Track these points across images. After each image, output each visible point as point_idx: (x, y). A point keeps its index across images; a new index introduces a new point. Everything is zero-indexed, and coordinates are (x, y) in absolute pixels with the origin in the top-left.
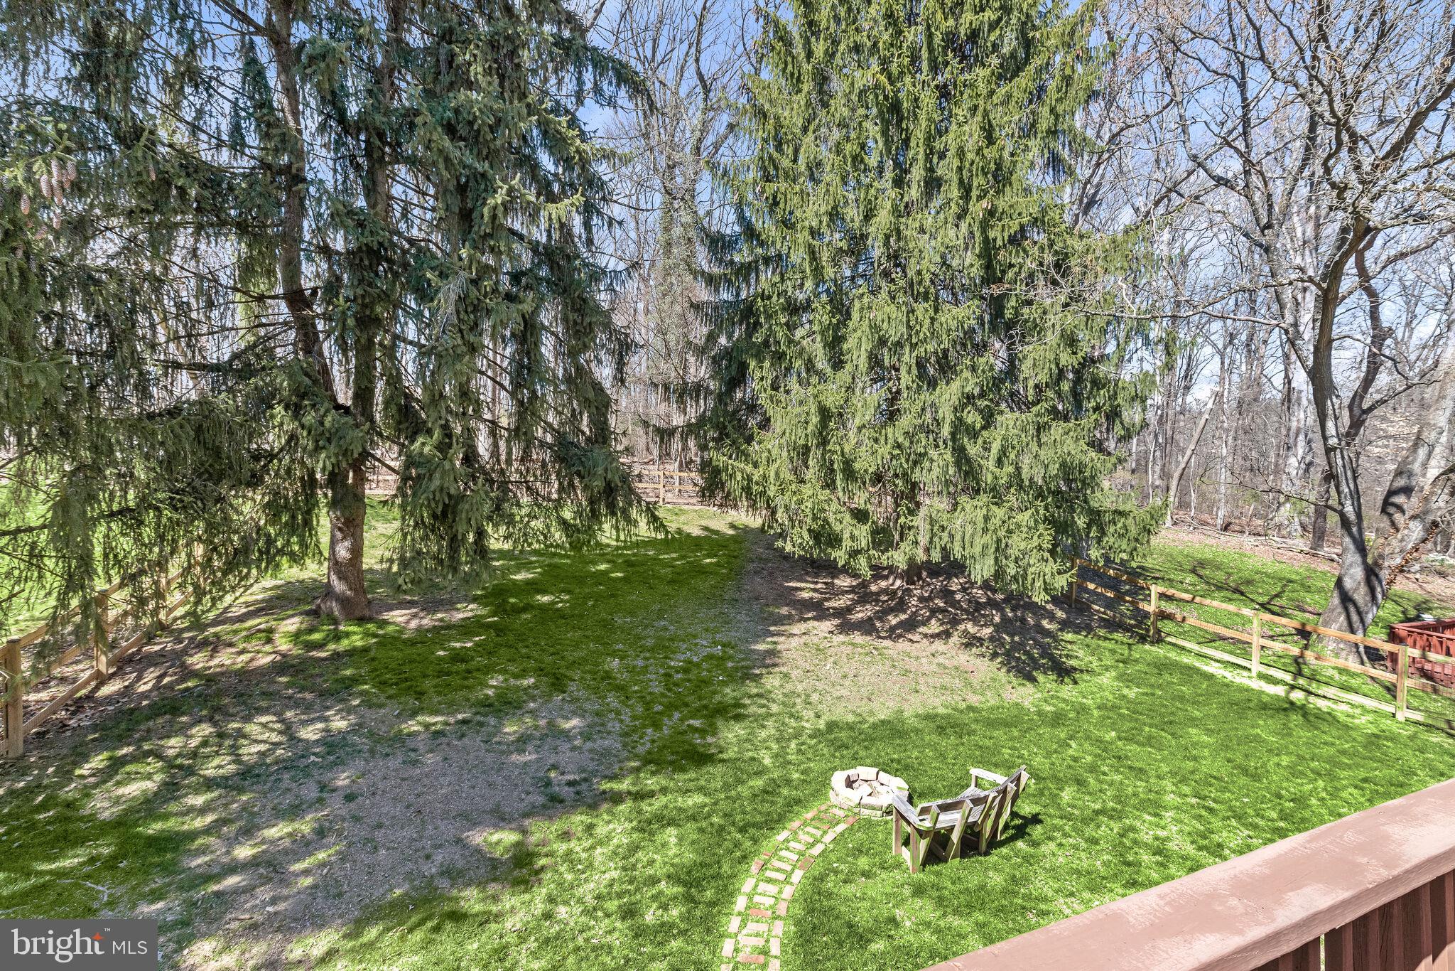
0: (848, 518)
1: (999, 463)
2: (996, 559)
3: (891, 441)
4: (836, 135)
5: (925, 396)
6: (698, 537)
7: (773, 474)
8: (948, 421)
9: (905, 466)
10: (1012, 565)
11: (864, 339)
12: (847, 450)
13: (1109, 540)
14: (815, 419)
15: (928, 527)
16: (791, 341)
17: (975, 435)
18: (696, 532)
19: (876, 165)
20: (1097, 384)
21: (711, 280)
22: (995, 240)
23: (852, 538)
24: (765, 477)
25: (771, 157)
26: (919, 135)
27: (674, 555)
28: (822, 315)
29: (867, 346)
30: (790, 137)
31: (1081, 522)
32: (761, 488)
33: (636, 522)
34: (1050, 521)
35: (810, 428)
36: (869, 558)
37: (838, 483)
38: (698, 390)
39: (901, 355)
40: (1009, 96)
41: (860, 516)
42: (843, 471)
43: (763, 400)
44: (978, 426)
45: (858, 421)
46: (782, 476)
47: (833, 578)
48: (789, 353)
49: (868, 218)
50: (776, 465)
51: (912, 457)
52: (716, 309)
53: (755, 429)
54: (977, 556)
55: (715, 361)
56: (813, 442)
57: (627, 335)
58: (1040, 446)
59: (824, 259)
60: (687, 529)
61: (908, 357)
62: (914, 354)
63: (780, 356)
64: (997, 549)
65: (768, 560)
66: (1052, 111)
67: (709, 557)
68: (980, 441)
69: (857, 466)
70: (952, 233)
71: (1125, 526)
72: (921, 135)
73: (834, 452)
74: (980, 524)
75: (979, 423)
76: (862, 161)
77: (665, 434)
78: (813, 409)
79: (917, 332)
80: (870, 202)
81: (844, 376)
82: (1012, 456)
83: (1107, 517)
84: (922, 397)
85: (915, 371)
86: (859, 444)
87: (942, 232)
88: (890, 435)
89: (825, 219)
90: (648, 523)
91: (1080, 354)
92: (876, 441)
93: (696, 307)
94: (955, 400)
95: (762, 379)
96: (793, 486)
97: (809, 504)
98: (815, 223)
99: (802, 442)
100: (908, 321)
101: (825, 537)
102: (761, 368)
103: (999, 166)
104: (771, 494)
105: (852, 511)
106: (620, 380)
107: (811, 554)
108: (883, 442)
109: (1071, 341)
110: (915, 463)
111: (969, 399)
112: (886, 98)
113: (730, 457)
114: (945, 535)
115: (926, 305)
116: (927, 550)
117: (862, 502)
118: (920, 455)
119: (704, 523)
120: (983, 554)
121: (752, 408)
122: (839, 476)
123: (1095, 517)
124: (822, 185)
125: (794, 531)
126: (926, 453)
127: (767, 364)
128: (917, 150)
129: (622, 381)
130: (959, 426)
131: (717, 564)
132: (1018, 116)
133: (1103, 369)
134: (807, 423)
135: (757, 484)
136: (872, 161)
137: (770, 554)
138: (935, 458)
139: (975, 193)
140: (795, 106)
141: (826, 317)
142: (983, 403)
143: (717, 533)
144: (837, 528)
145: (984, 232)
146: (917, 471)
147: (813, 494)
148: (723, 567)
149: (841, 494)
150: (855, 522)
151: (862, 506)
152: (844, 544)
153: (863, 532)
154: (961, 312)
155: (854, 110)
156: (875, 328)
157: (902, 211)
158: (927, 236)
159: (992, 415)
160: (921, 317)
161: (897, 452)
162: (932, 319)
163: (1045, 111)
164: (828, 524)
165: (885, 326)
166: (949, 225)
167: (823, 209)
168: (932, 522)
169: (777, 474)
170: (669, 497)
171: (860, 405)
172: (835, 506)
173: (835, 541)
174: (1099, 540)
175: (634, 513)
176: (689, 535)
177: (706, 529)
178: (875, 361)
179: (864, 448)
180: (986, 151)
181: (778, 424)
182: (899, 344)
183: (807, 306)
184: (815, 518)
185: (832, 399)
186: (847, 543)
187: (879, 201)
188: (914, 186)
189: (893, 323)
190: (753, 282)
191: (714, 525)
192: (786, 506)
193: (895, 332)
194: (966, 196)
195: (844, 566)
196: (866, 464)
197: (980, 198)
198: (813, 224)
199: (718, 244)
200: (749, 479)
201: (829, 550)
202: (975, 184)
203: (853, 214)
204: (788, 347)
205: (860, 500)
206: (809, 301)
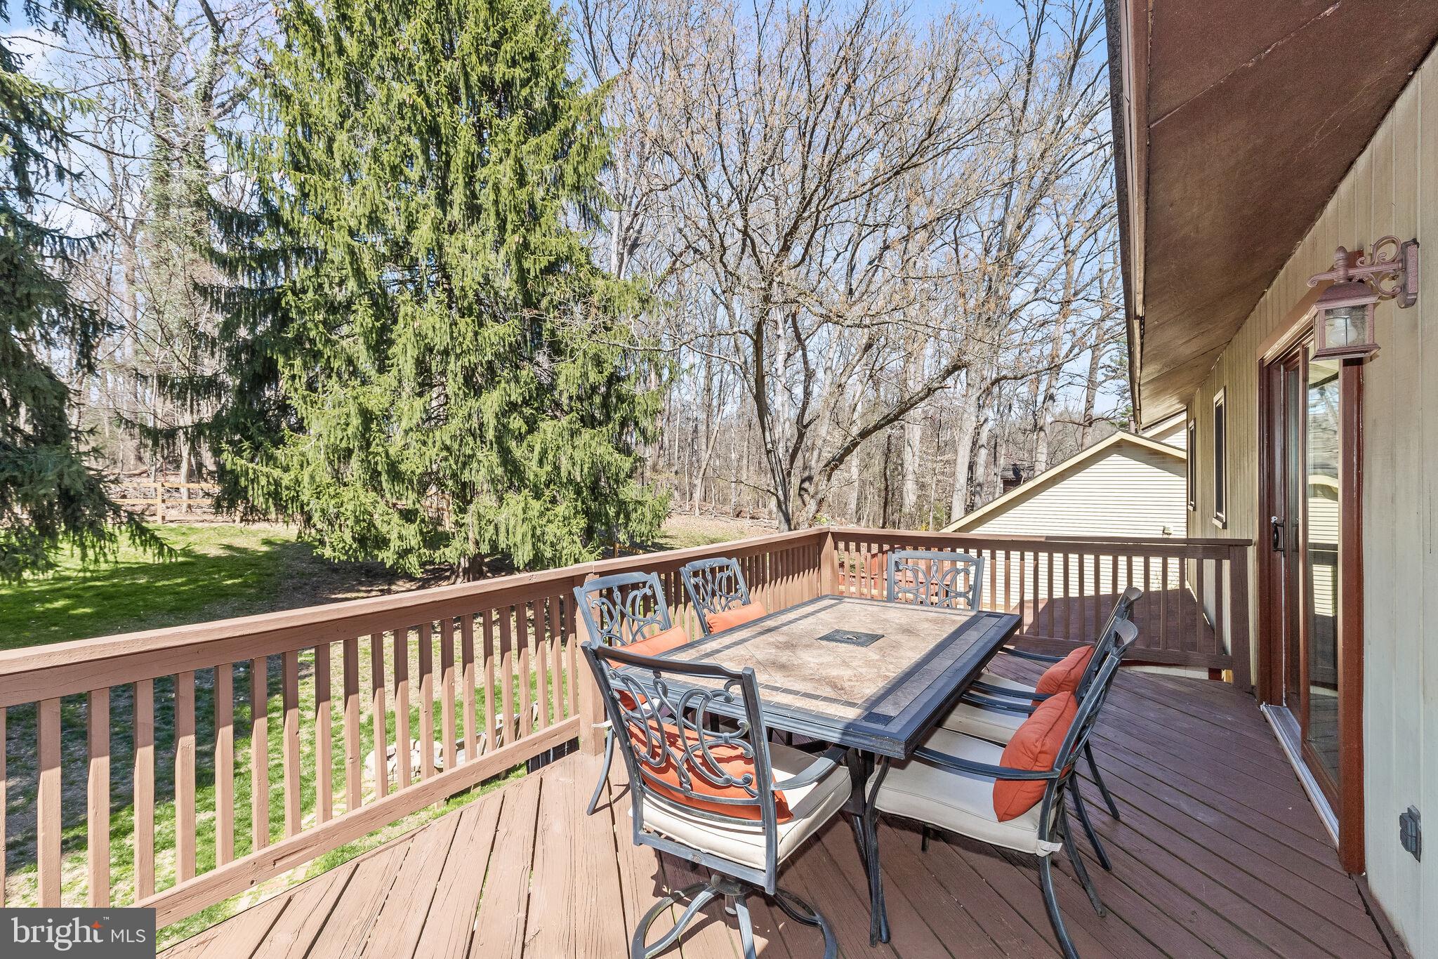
0: (396, 518)
1: (541, 463)
2: (533, 544)
3: (438, 444)
4: (371, 141)
5: (471, 402)
6: (218, 558)
7: (306, 479)
8: (492, 426)
9: (454, 467)
10: (549, 549)
11: (409, 346)
12: (392, 451)
13: (633, 525)
14: (356, 421)
15: (476, 522)
16: (328, 341)
17: (520, 438)
18: (214, 552)
19: (417, 179)
20: (621, 399)
21: (222, 261)
22: (529, 271)
23: (401, 537)
24: (298, 482)
25: (299, 145)
26: (459, 160)
27: (179, 581)
28: (363, 316)
29: (412, 352)
30: (321, 129)
31: (612, 511)
32: (293, 493)
33: (112, 538)
34: (587, 512)
35: (350, 430)
36: (419, 556)
37: (385, 485)
38: (210, 386)
39: (448, 363)
40: (538, 148)
41: (408, 516)
42: (388, 472)
43: (296, 401)
44: (523, 431)
45: (405, 424)
46: (318, 479)
47: (390, 584)
48: (327, 352)
49: (411, 227)
50: (311, 468)
51: (462, 459)
52: (229, 294)
53: (287, 432)
54: (519, 543)
55: (233, 354)
56: (355, 444)
57: (93, 313)
58: (574, 448)
59: (366, 260)
60: (199, 550)
61: (454, 366)
62: (459, 363)
63: (317, 355)
64: (533, 536)
65: (312, 575)
66: (576, 170)
67: (231, 577)
68: (525, 444)
69: (403, 467)
70: (492, 256)
71: (643, 514)
72: (459, 162)
73: (378, 454)
74: (521, 516)
75: (524, 428)
76: (401, 172)
77: (161, 437)
78: (353, 409)
79: (461, 344)
80: (411, 214)
81: (389, 379)
82: (550, 457)
83: (631, 507)
84: (469, 404)
85: (460, 379)
86: (406, 446)
87: (482, 255)
88: (438, 438)
89: (364, 221)
90: (132, 537)
91: (606, 373)
92: (424, 443)
93: (204, 291)
94: (496, 408)
95: (293, 377)
96: (331, 490)
97: (350, 507)
98: (353, 223)
99: (344, 445)
100: (452, 332)
101: (370, 539)
102: (292, 366)
103: (532, 206)
104: (304, 498)
105: (401, 512)
106: (87, 364)
107: (356, 558)
108: (430, 444)
109: (598, 362)
110: (464, 464)
111: (513, 407)
112: (424, 119)
113: (252, 460)
114: (491, 528)
115: (469, 320)
116: (477, 543)
117: (410, 502)
118: (469, 456)
119: (226, 541)
120: (523, 542)
121: (284, 408)
122: (384, 477)
123: (622, 506)
124: (358, 187)
125: (335, 536)
126: (474, 455)
127: (298, 362)
128: (457, 176)
129: (91, 368)
130: (503, 432)
131: (245, 585)
132: (549, 168)
133: (625, 388)
134: (347, 425)
135: (288, 488)
136: (414, 174)
137: (316, 568)
138: (484, 459)
139: (509, 227)
140: (326, 97)
141: (368, 320)
142: (527, 411)
143: (244, 551)
144: (384, 529)
145: (519, 262)
146: (466, 472)
147: (355, 497)
148: (250, 586)
149: (388, 496)
150: (401, 522)
151: (410, 506)
152: (392, 545)
153: (411, 530)
154: (501, 329)
155: (392, 120)
156: (418, 335)
157: (444, 228)
158: (469, 256)
159: (536, 422)
160: (463, 330)
161: (445, 453)
162: (476, 334)
163: (569, 169)
164: (374, 526)
165: (430, 334)
166: (488, 251)
167: (360, 211)
168: (480, 517)
169: (312, 477)
170: (173, 514)
171: (406, 409)
172: (382, 507)
173: (383, 542)
174: (626, 525)
175: (109, 525)
176: (204, 557)
177: (229, 547)
178: (422, 367)
179: (412, 451)
180: (517, 192)
181: (315, 427)
182: (446, 353)
183: (348, 306)
184: (357, 521)
185: (375, 399)
186: (395, 544)
187: (420, 215)
188: (456, 207)
189: (437, 332)
190: (282, 270)
191: (240, 542)
192: (323, 511)
193: (441, 340)
194: (502, 228)
195: (392, 567)
196: (412, 465)
197: (514, 232)
198: (352, 224)
199: (232, 221)
200: (277, 483)
201: (376, 552)
202: (509, 219)
203: (395, 222)
204: (325, 345)
205: (408, 502)
206: (350, 303)
